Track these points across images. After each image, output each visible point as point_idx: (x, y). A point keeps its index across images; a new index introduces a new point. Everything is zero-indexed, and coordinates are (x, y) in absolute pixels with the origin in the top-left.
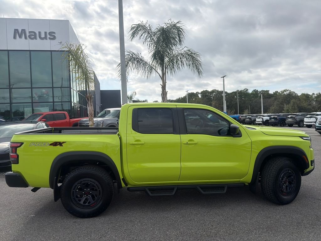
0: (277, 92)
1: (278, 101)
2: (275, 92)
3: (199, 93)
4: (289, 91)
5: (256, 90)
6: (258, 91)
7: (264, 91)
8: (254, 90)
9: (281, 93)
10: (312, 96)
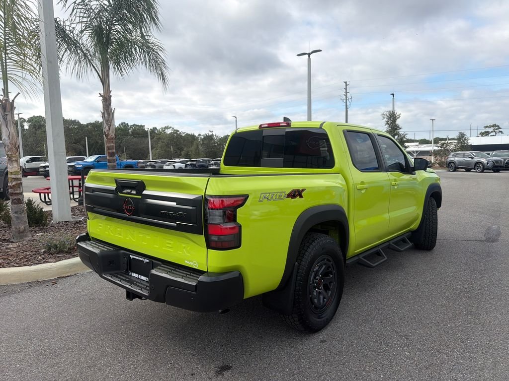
0: (156, 128)
1: (163, 142)
2: (153, 128)
3: (25, 120)
4: (171, 129)
5: (125, 123)
6: (128, 126)
7: (137, 126)
8: (122, 124)
9: (161, 130)
10: (197, 138)
